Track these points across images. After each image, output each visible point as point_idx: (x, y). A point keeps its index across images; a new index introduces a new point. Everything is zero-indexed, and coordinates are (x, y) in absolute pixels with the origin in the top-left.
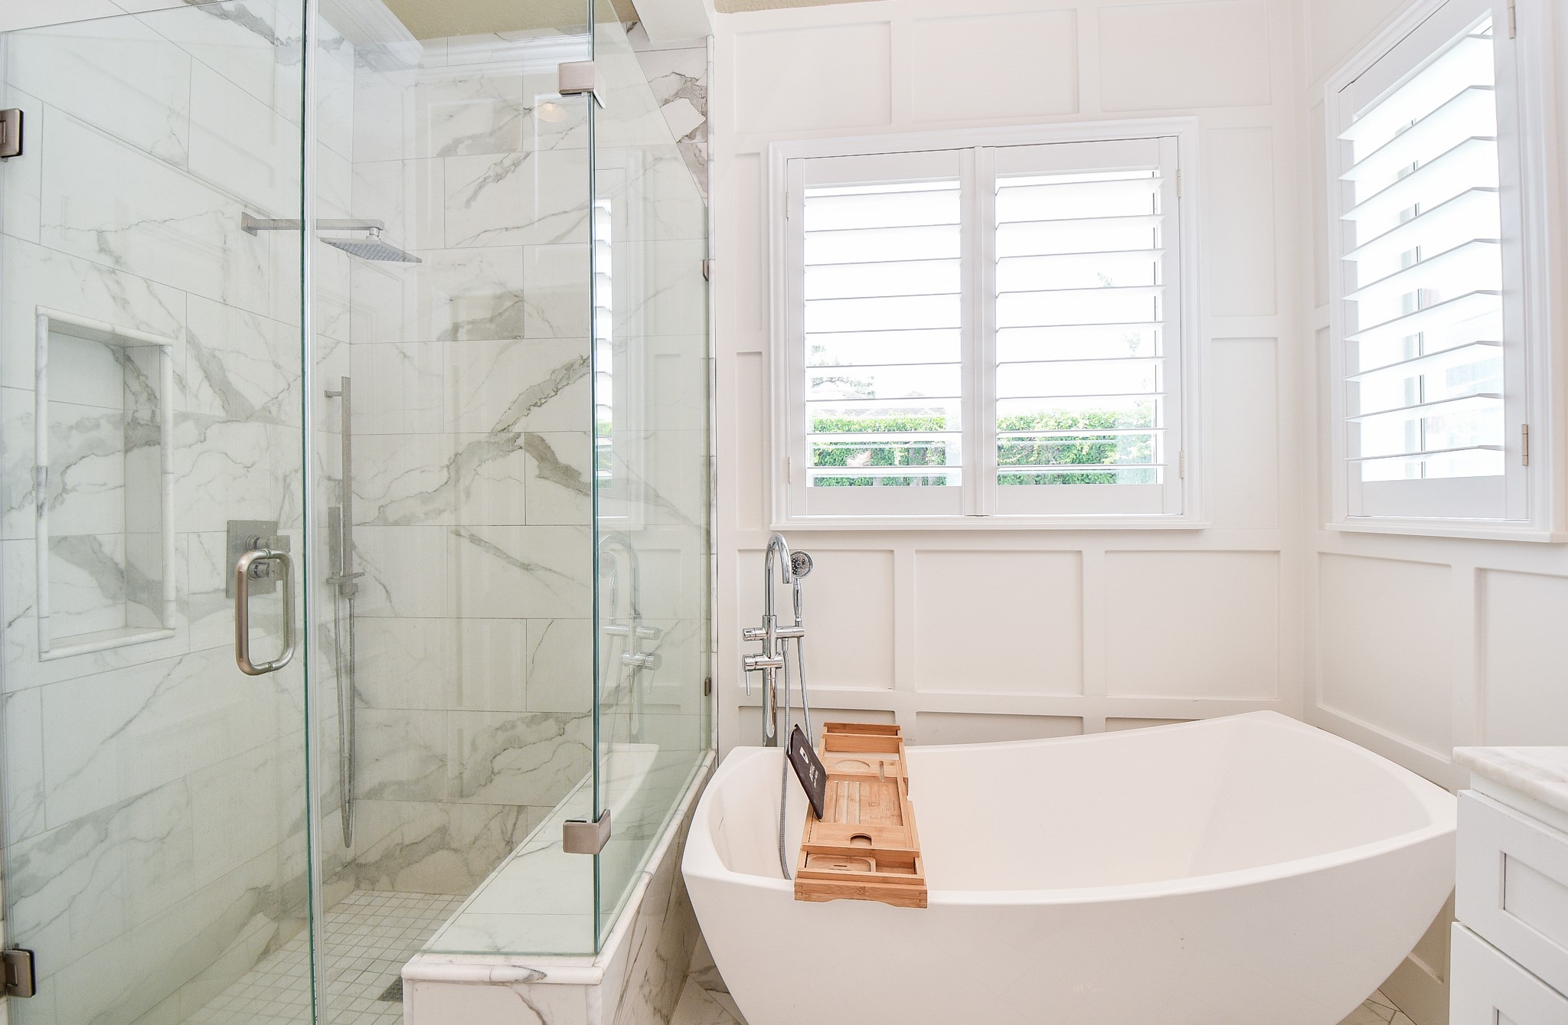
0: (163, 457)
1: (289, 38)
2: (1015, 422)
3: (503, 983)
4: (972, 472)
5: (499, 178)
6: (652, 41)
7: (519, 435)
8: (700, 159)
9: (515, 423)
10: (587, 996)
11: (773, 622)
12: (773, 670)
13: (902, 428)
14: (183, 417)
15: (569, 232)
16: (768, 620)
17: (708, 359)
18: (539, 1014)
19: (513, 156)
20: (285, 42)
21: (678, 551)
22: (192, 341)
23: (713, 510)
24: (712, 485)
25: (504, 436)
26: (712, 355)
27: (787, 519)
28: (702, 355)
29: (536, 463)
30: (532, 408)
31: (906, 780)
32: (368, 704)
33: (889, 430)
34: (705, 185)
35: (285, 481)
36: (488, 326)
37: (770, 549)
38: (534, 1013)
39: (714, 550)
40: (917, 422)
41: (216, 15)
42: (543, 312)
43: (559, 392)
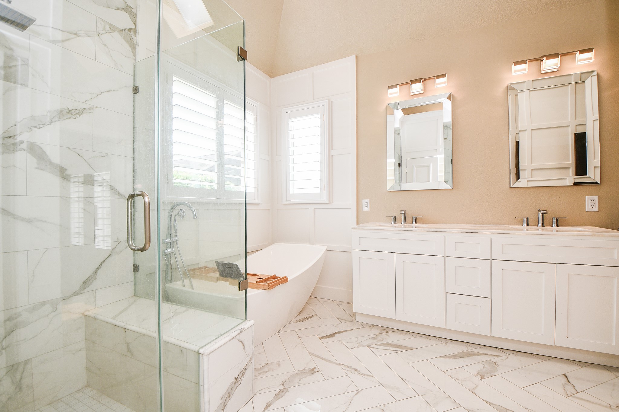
3: (234, 338)
7: (23, 142)
8: (132, 43)
10: (252, 328)
11: (171, 236)
12: (172, 253)
29: (34, 160)
30: (33, 128)
34: (134, 54)
42: (43, 77)
43: (52, 124)
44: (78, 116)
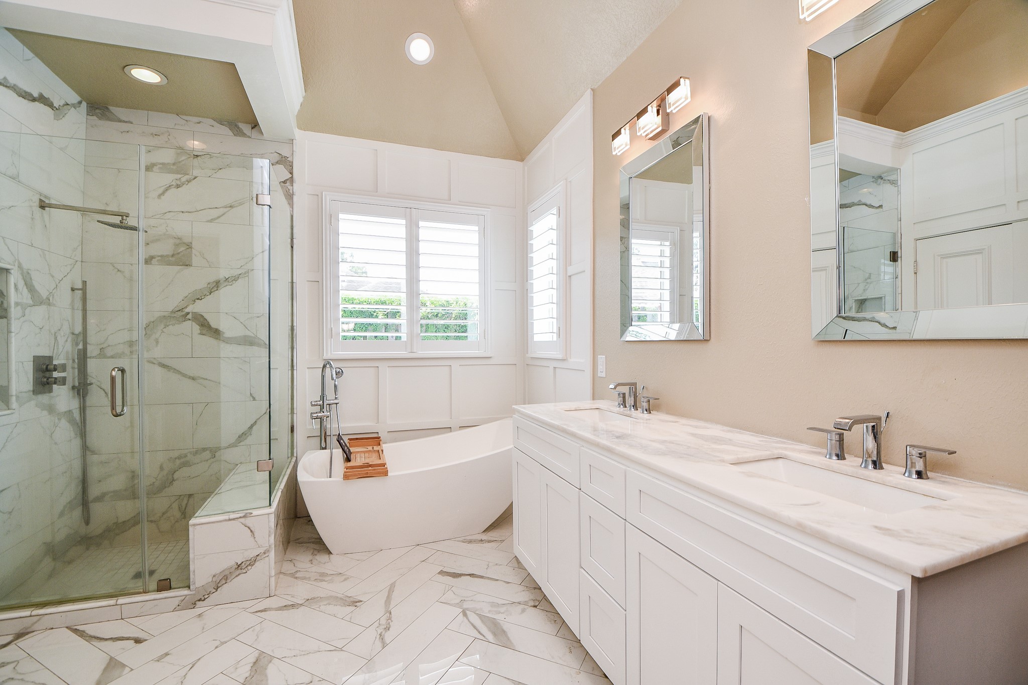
0: (9, 324)
1: (60, 105)
2: (444, 303)
3: (234, 519)
4: (411, 335)
5: (178, 186)
6: (265, 135)
7: (188, 313)
8: (289, 193)
9: (186, 307)
10: (268, 517)
11: (325, 398)
12: (325, 418)
13: (383, 303)
14: (17, 304)
15: (219, 217)
16: (323, 397)
17: (292, 282)
18: (249, 528)
19: (187, 177)
20: (58, 108)
21: (277, 369)
22: (20, 267)
23: (295, 350)
24: (294, 339)
25: (180, 314)
26: (294, 281)
27: (331, 354)
28: (290, 281)
29: (198, 327)
30: (196, 300)
31: (382, 451)
32: (93, 453)
33: (377, 303)
34: (291, 205)
35: (55, 335)
36: (170, 259)
37: (324, 366)
38: (247, 528)
39: (295, 368)
40: (392, 300)
41: (31, 101)
42: (203, 254)
43: (212, 294)
44: (234, 282)
